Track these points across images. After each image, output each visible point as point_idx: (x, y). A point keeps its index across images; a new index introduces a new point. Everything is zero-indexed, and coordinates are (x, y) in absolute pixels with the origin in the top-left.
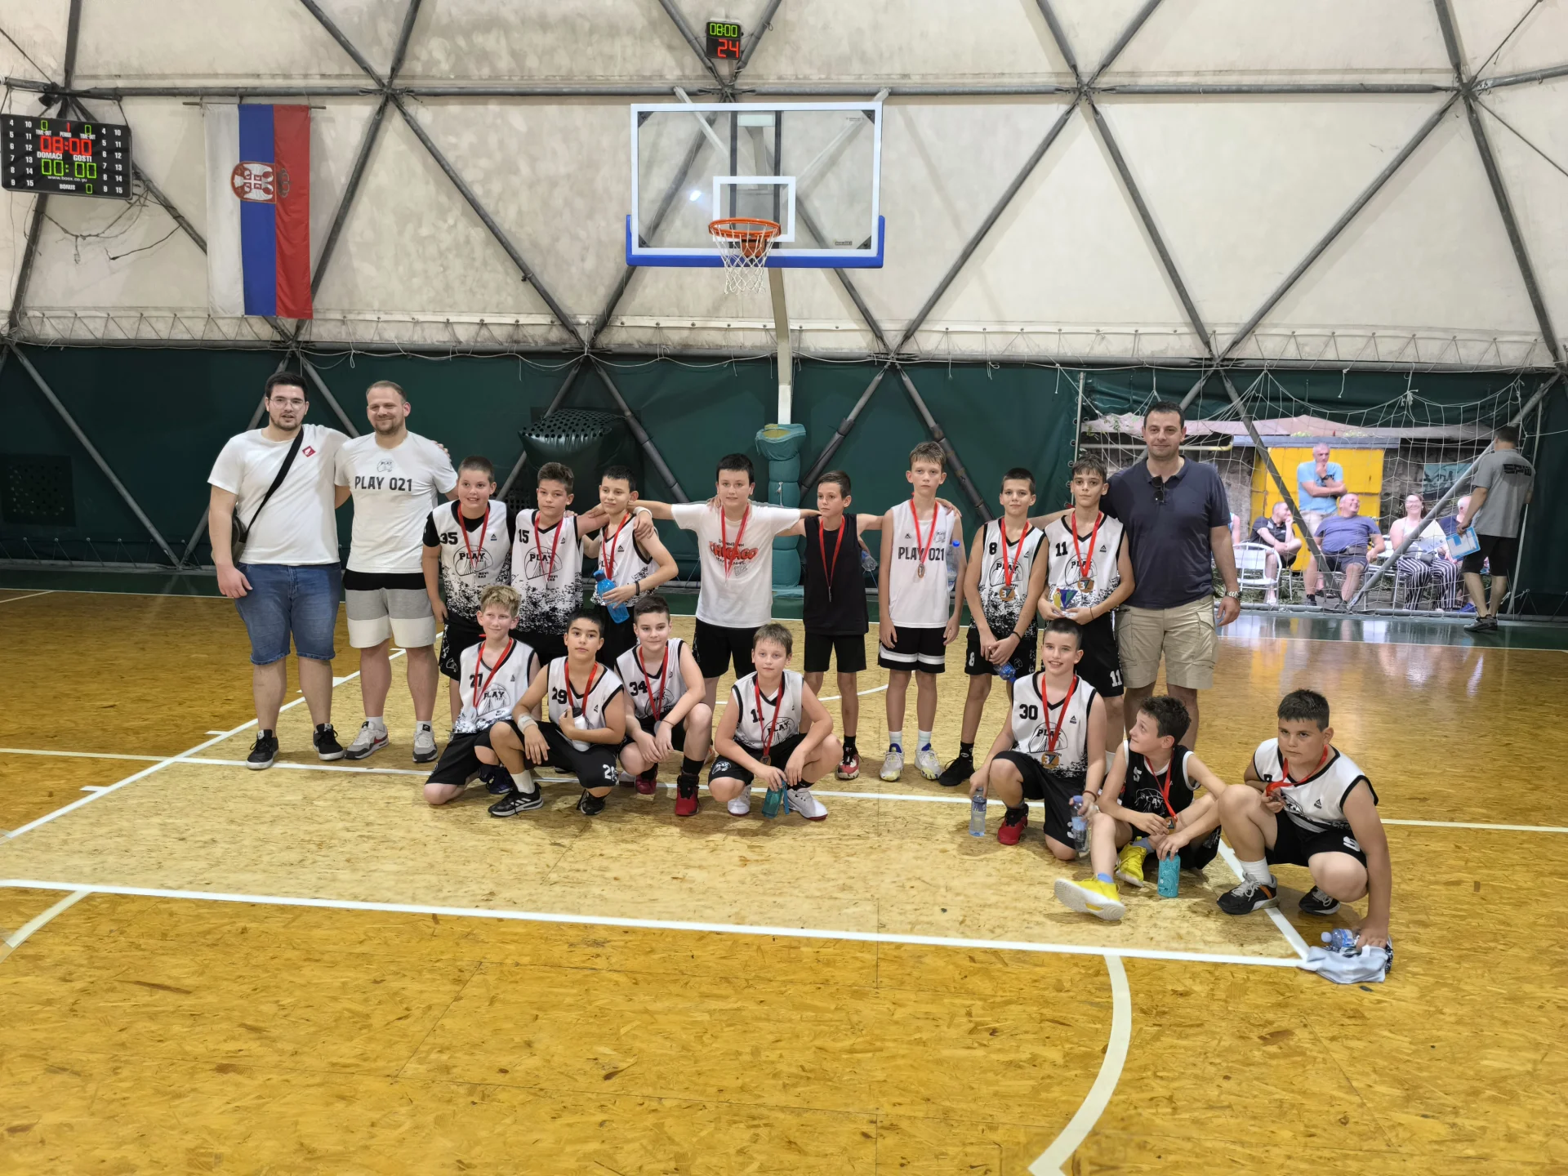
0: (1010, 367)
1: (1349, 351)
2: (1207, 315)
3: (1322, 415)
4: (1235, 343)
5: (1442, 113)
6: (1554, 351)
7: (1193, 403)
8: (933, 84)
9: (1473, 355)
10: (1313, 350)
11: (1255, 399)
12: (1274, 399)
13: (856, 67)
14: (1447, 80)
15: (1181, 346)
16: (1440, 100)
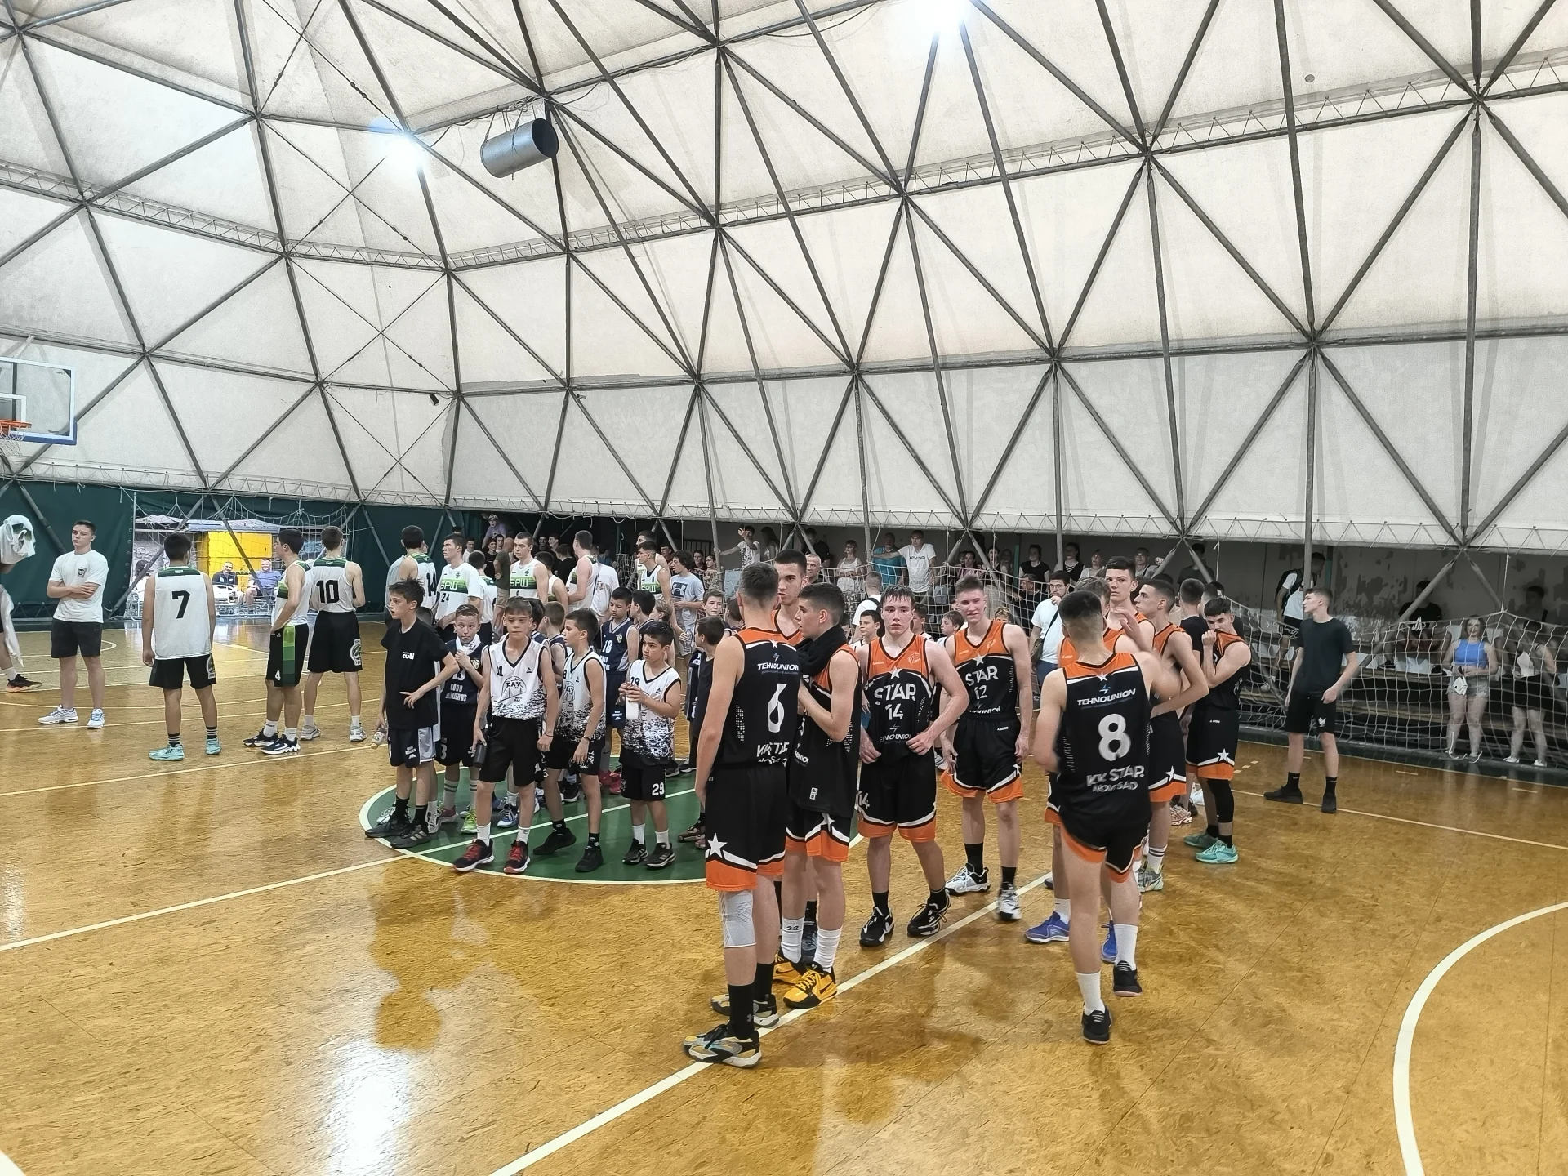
0: (93, 487)
1: (272, 489)
2: (204, 467)
3: (261, 519)
4: (218, 482)
5: (311, 391)
6: (358, 494)
7: (197, 511)
8: (60, 337)
9: (326, 494)
10: (256, 488)
11: (229, 510)
12: (238, 510)
13: (15, 322)
14: (313, 378)
15: (192, 482)
16: (309, 386)
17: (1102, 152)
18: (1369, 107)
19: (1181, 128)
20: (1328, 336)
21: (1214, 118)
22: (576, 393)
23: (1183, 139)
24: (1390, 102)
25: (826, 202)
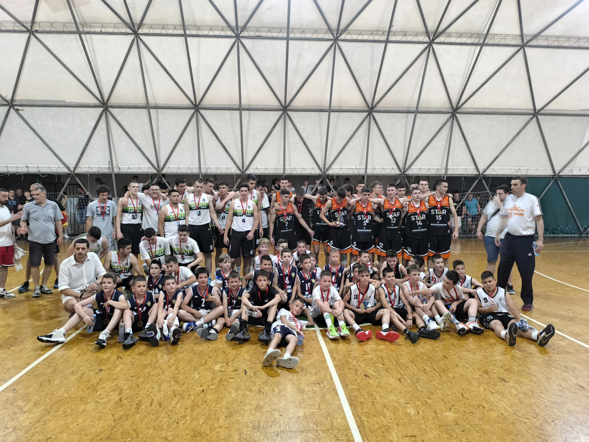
17: (321, 36)
18: (404, 39)
19: (349, 33)
20: (375, 109)
21: (360, 33)
22: (16, 108)
23: (349, 37)
24: (409, 38)
25: (200, 33)
